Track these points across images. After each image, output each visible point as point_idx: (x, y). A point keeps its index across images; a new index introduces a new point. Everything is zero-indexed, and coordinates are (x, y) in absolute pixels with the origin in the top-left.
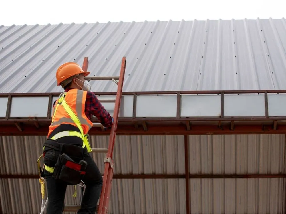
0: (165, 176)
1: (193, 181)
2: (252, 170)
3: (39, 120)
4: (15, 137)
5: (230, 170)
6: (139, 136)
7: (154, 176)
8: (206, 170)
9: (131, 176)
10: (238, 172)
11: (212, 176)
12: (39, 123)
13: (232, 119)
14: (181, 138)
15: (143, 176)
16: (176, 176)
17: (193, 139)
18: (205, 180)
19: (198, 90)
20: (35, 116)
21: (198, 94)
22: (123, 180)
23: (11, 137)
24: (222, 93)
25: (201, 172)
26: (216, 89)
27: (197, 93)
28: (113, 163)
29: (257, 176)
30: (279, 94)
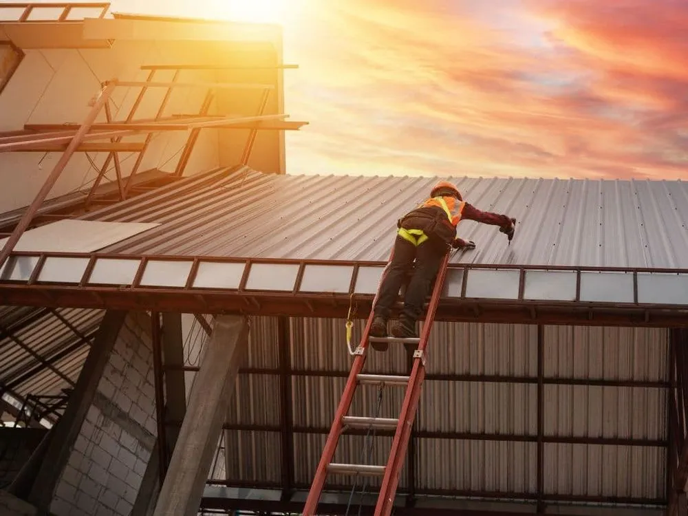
0: (511, 379)
1: (547, 387)
2: (624, 375)
3: (338, 297)
4: (320, 319)
5: (595, 374)
6: (480, 325)
7: (497, 378)
8: (564, 373)
9: (468, 377)
10: (606, 377)
11: (571, 381)
12: (337, 301)
13: (591, 305)
14: (533, 328)
15: (483, 378)
16: (526, 380)
17: (549, 330)
18: (563, 387)
19: (549, 264)
20: (332, 291)
21: (548, 269)
22: (457, 382)
23: (315, 319)
24: (579, 270)
25: (558, 376)
26: (573, 264)
27: (546, 268)
28: (425, 359)
29: (630, 383)
30: (653, 273)
